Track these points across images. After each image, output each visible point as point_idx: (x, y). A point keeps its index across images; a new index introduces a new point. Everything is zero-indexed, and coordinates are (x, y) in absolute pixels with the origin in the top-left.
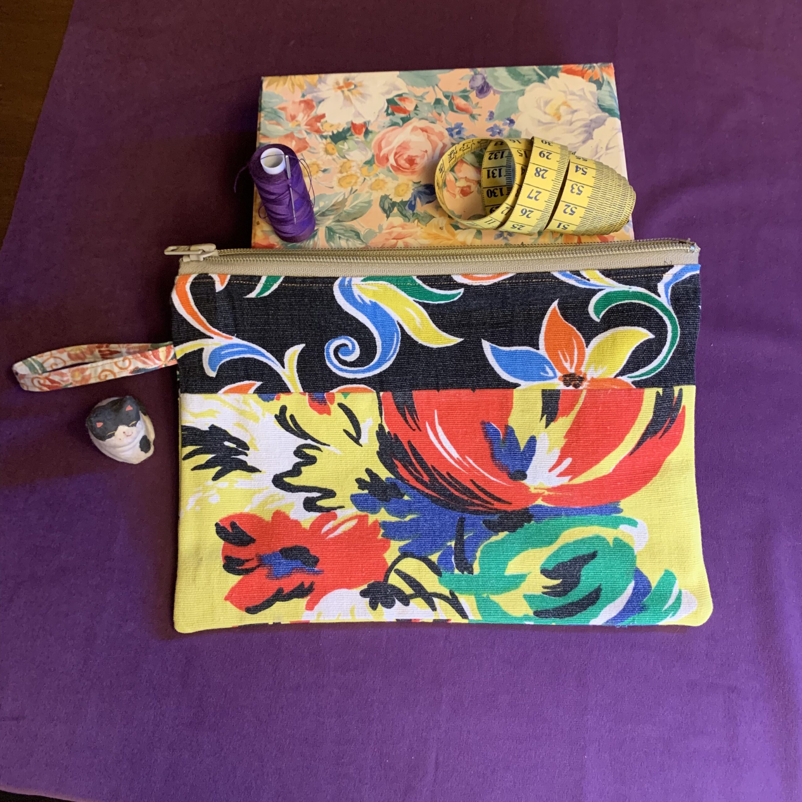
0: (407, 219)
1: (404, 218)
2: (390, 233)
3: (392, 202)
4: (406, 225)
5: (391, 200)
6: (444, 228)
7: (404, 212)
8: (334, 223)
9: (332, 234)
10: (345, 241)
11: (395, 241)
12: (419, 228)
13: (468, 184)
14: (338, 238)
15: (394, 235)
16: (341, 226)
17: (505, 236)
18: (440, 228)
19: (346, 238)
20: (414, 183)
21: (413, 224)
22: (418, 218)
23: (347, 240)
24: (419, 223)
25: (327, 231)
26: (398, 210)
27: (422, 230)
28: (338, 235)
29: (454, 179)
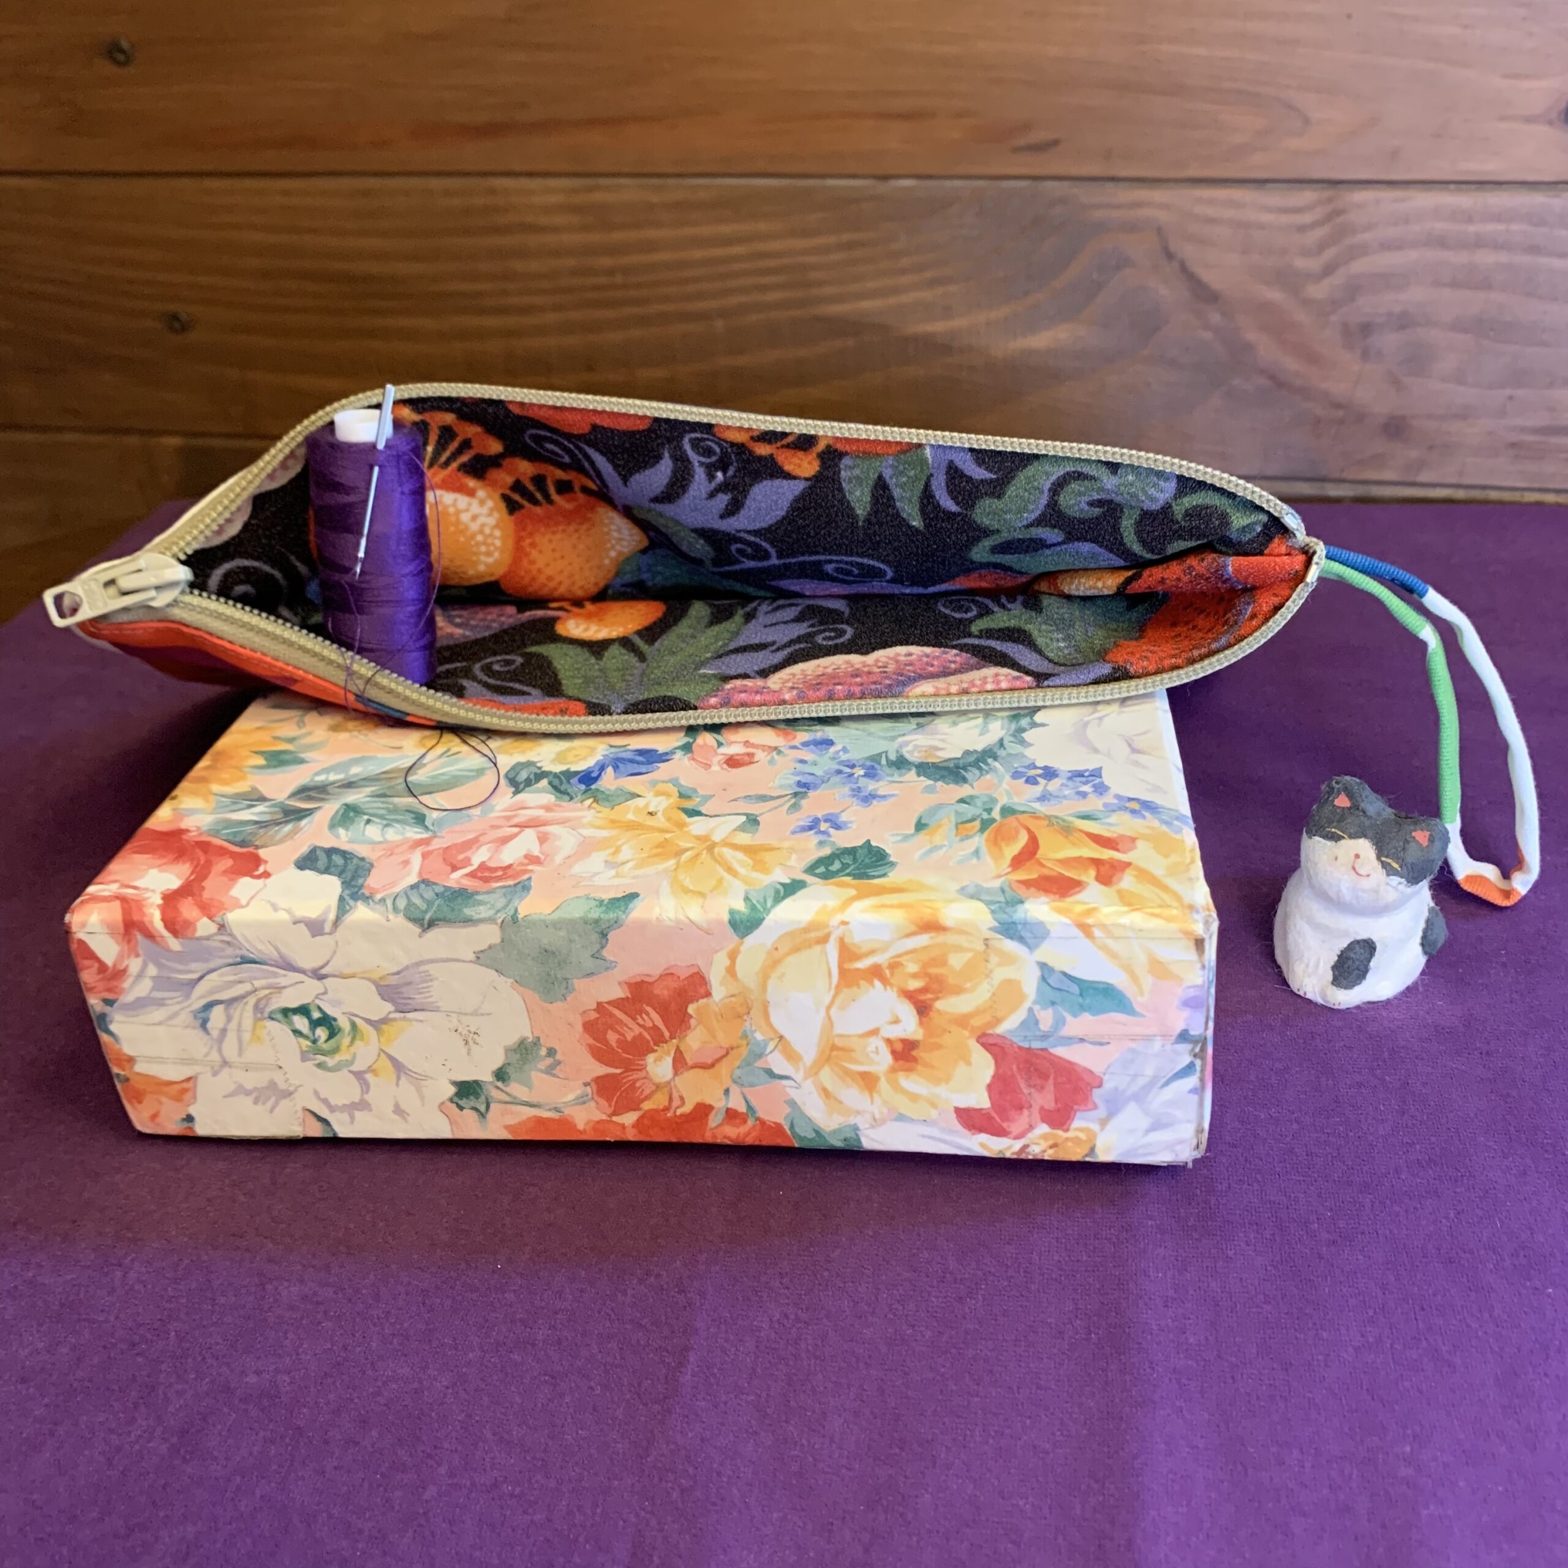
0: (567, 798)
1: (558, 795)
2: (508, 818)
3: (538, 771)
4: (560, 806)
5: (539, 768)
6: (660, 814)
7: (562, 788)
8: (368, 799)
9: (352, 814)
10: (380, 827)
11: (516, 830)
12: (592, 811)
13: (750, 750)
14: (362, 824)
15: (516, 821)
16: (383, 802)
17: (822, 829)
18: (651, 814)
19: (385, 822)
20: (611, 746)
21: (579, 805)
22: (595, 797)
23: (387, 825)
24: (595, 805)
25: (342, 811)
26: (550, 783)
27: (599, 815)
28: (366, 817)
29: (715, 744)
